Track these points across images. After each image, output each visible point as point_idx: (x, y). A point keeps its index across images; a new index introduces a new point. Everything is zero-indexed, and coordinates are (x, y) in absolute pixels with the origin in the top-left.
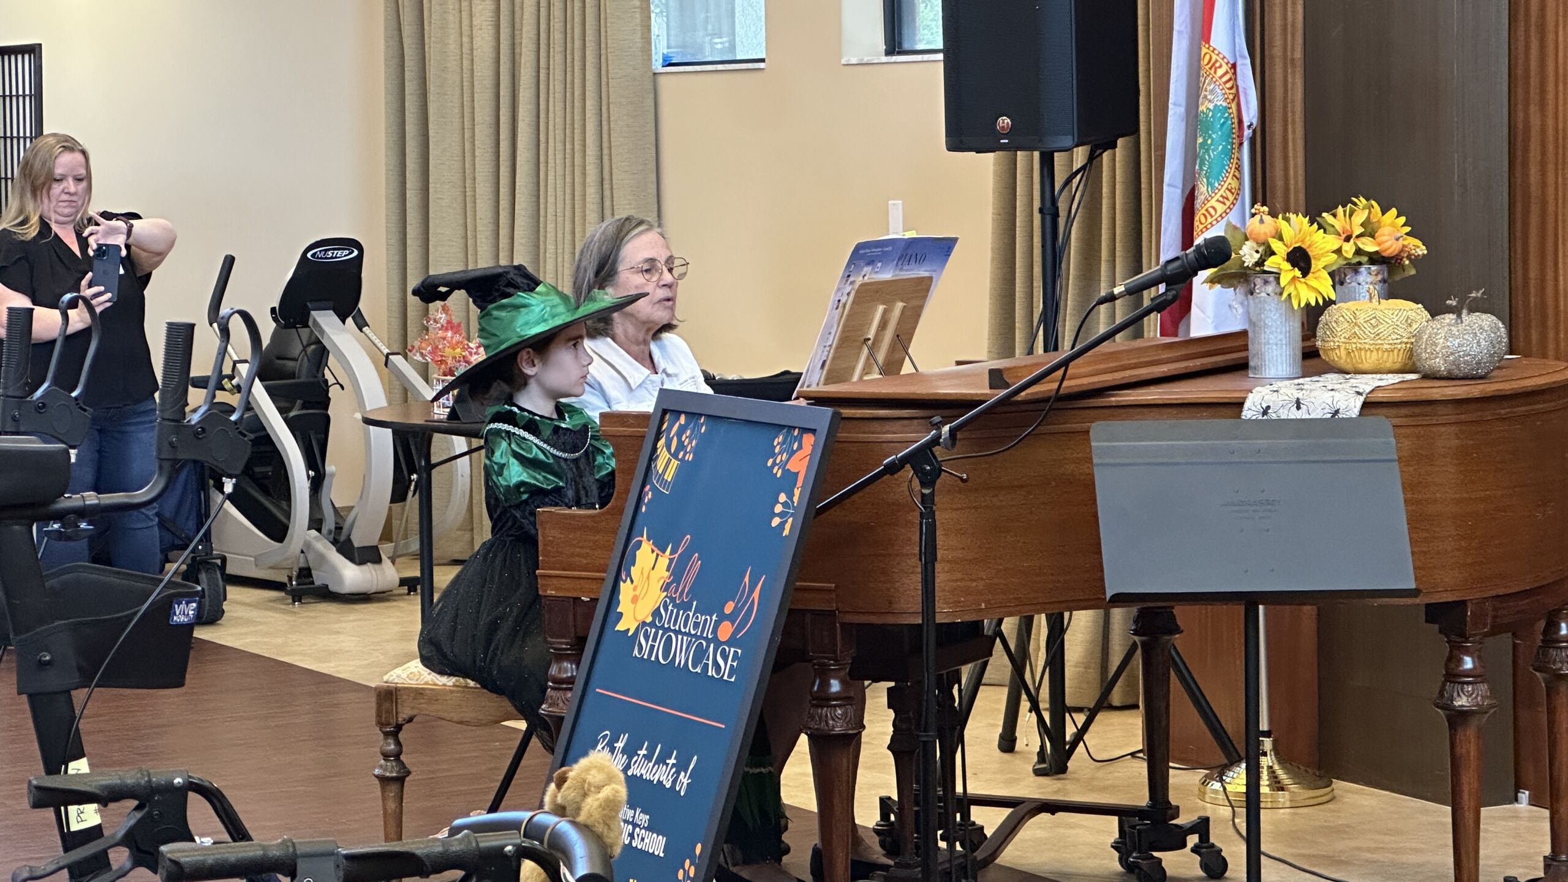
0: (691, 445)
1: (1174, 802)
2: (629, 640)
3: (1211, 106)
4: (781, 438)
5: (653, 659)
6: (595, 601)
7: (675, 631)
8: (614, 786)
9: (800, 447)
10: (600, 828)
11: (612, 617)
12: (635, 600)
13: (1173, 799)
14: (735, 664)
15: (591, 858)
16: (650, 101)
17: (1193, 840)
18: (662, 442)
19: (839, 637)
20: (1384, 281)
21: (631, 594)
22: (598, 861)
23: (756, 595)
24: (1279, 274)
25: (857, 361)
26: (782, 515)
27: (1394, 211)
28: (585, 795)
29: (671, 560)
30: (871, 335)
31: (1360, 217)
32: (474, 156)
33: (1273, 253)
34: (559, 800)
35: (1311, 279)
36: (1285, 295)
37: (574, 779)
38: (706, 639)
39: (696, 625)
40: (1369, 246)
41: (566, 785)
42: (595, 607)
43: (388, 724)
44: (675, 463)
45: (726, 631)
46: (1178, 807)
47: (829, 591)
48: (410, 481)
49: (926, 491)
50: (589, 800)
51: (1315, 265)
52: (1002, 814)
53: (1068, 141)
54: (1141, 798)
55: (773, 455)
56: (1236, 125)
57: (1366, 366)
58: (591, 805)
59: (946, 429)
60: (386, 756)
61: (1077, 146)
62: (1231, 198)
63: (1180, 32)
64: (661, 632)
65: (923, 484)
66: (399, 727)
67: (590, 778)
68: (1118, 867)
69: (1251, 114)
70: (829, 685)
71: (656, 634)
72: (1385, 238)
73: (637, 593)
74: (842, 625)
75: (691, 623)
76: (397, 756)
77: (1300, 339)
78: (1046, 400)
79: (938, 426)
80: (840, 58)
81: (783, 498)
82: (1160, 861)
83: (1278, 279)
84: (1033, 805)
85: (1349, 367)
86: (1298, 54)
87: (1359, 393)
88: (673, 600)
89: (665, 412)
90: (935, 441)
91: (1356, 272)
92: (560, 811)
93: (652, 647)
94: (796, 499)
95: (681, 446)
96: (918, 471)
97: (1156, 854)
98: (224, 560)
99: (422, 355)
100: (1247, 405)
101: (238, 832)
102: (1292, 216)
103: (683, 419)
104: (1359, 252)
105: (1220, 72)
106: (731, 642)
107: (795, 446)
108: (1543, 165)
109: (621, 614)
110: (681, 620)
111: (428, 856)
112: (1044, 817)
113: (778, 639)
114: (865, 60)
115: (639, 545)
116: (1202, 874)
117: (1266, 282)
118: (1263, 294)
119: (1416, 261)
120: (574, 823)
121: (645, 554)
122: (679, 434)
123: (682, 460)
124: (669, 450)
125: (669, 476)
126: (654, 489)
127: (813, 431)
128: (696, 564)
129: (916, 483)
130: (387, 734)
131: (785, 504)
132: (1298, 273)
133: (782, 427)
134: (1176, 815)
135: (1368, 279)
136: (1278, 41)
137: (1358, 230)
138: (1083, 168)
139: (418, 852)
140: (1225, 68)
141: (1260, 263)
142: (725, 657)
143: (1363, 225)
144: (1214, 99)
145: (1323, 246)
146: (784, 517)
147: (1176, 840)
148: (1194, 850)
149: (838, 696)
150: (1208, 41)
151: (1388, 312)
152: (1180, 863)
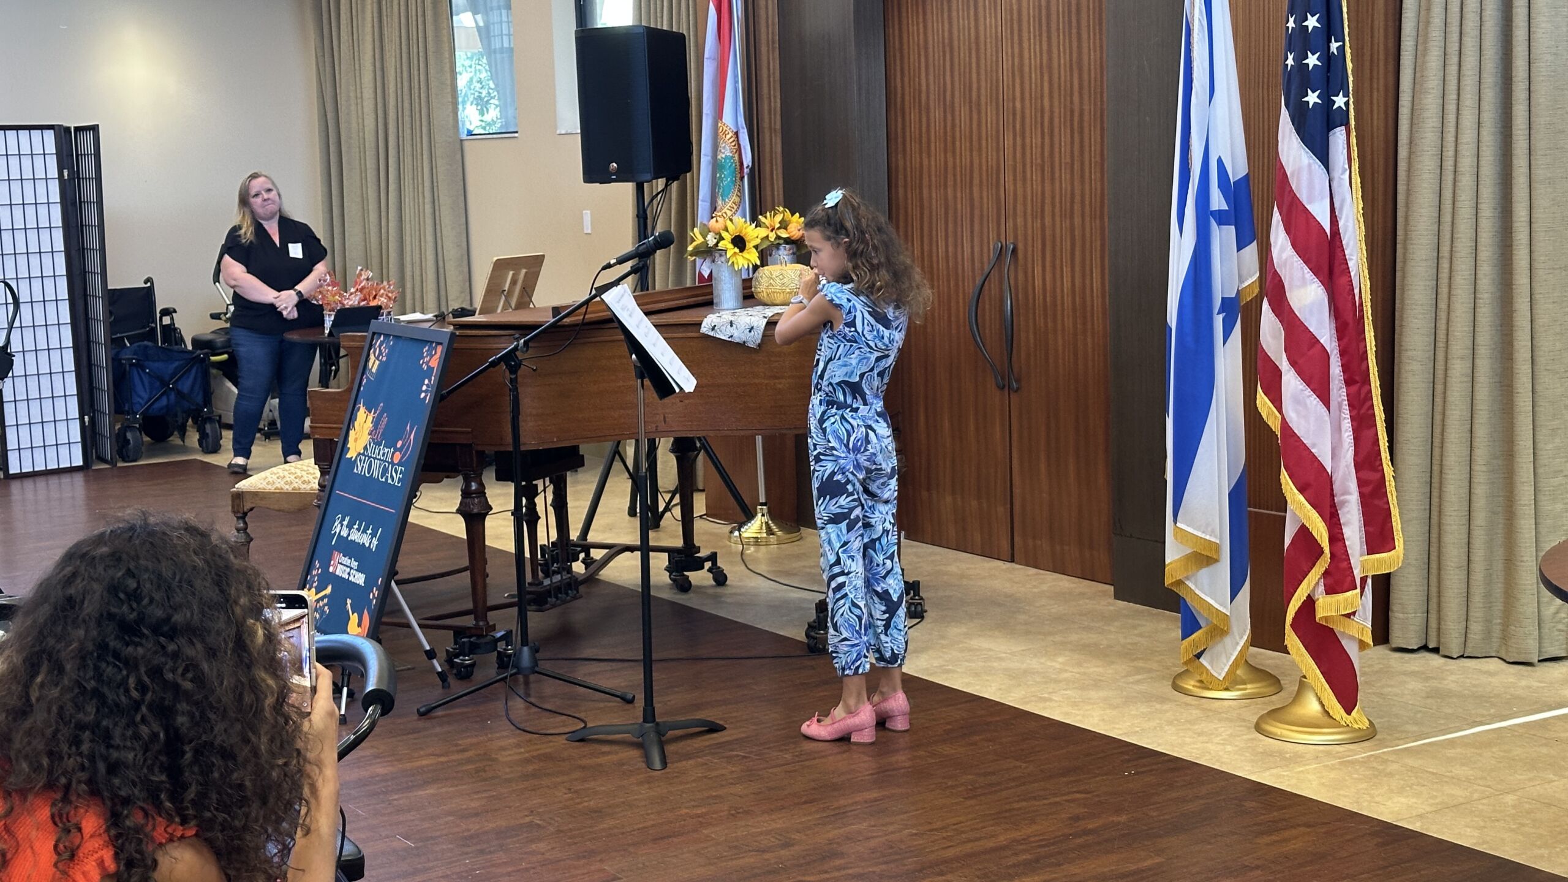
0: (385, 351)
1: (697, 545)
2: (352, 463)
3: (723, 156)
4: (427, 348)
5: (363, 473)
7: (373, 458)
9: (436, 353)
11: (345, 449)
12: (356, 440)
13: (697, 543)
14: (400, 476)
16: (459, 156)
17: (708, 565)
18: (372, 350)
19: (475, 459)
20: (794, 253)
21: (355, 436)
23: (412, 437)
24: (726, 251)
25: (499, 302)
26: (426, 391)
27: (797, 215)
29: (373, 418)
30: (506, 288)
31: (779, 217)
33: (723, 239)
35: (745, 254)
36: (730, 263)
38: (388, 462)
39: (384, 454)
40: (784, 234)
43: (239, 512)
44: (377, 362)
45: (397, 457)
46: (699, 547)
47: (468, 433)
48: (331, 371)
49: (513, 377)
51: (750, 245)
52: (605, 551)
53: (648, 177)
54: (679, 543)
55: (423, 358)
56: (738, 167)
57: (778, 302)
59: (522, 341)
60: (238, 530)
61: (657, 178)
63: (707, 114)
64: (367, 458)
65: (511, 373)
66: (245, 514)
68: (670, 581)
69: (747, 160)
70: (471, 486)
71: (365, 459)
72: (793, 229)
73: (357, 436)
75: (381, 453)
76: (245, 529)
77: (741, 287)
79: (518, 340)
80: (556, 128)
81: (426, 382)
82: (688, 577)
83: (726, 254)
84: (619, 548)
85: (769, 303)
86: (778, 126)
87: (765, 317)
88: (373, 440)
89: (375, 333)
90: (516, 348)
91: (778, 249)
93: (363, 467)
94: (432, 382)
95: (381, 353)
96: (508, 365)
97: (686, 573)
98: (220, 417)
100: (703, 326)
103: (382, 338)
104: (778, 237)
105: (728, 137)
106: (399, 464)
107: (434, 352)
109: (349, 449)
110: (377, 451)
112: (628, 554)
114: (569, 132)
115: (359, 408)
116: (714, 583)
117: (721, 255)
118: (719, 262)
121: (362, 414)
122: (381, 346)
123: (381, 361)
124: (375, 355)
125: (374, 370)
126: (367, 378)
127: (441, 344)
128: (384, 420)
129: (508, 372)
130: (238, 518)
131: (427, 385)
132: (737, 250)
133: (428, 341)
134: (699, 552)
135: (784, 253)
136: (766, 120)
137: (778, 225)
138: (663, 190)
140: (731, 134)
141: (717, 245)
142: (396, 472)
143: (780, 223)
144: (726, 151)
145: (754, 234)
146: (426, 392)
147: (698, 565)
148: (708, 571)
149: (475, 492)
150: (721, 119)
151: (789, 272)
152: (700, 577)
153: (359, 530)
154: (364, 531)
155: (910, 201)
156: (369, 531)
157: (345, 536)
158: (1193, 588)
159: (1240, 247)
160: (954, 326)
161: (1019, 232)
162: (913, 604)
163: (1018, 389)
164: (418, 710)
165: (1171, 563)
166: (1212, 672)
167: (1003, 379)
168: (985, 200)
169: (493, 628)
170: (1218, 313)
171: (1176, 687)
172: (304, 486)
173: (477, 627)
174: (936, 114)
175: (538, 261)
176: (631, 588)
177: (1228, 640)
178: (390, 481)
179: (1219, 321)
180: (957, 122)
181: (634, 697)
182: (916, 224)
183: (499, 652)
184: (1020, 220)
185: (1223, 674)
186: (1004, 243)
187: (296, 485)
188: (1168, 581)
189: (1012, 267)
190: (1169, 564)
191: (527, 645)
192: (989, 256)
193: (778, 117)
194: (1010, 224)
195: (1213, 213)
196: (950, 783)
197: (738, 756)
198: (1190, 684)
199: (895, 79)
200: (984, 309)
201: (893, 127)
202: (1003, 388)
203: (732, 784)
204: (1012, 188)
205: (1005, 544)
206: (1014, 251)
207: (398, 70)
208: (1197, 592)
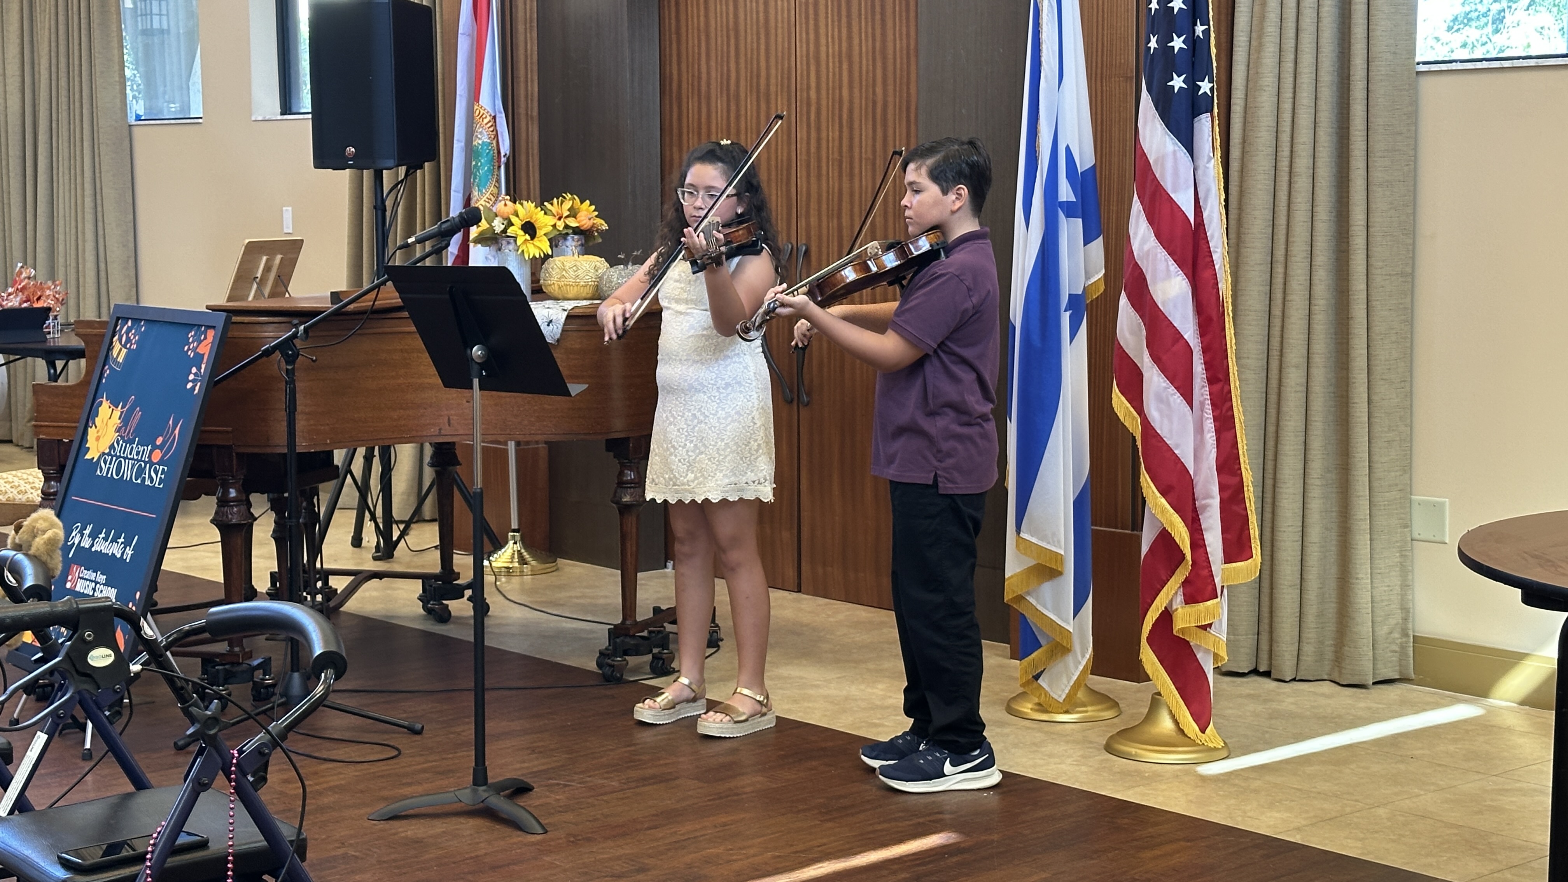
0: (135, 339)
1: (455, 572)
2: (94, 465)
3: (480, 142)
4: (193, 333)
5: (109, 475)
6: (71, 441)
7: (123, 457)
8: (54, 530)
9: (205, 338)
10: (44, 558)
11: (82, 450)
12: (98, 439)
13: (456, 569)
14: (163, 476)
15: (36, 576)
16: (127, 143)
17: (468, 593)
18: (116, 337)
19: (235, 462)
20: (582, 245)
21: (96, 435)
22: (41, 577)
23: (177, 432)
24: (516, 238)
25: (250, 289)
26: (193, 381)
27: (588, 202)
28: (35, 537)
29: (122, 413)
30: (259, 275)
31: (567, 205)
32: (9, 177)
33: (513, 225)
34: (17, 541)
35: (536, 241)
36: (520, 251)
37: (27, 526)
38: (144, 461)
39: (138, 453)
40: (573, 223)
41: (21, 530)
42: (71, 446)
44: (124, 351)
45: (157, 456)
46: (459, 573)
47: (227, 432)
49: (290, 367)
50: (37, 539)
51: (540, 233)
52: (350, 578)
53: (391, 163)
54: (437, 569)
55: (189, 344)
56: (496, 154)
57: (570, 296)
58: (39, 542)
59: (302, 327)
61: (399, 166)
62: (493, 199)
64: (114, 458)
65: (287, 363)
67: (38, 525)
68: (422, 611)
69: (505, 147)
70: (229, 493)
71: (111, 460)
72: (582, 218)
73: (99, 434)
74: (237, 454)
75: (134, 452)
77: (530, 279)
78: (365, 312)
79: (296, 326)
80: (251, 116)
81: (194, 370)
82: (447, 606)
83: (515, 241)
84: (368, 574)
85: (560, 297)
86: (535, 113)
87: (565, 310)
88: (122, 438)
89: (118, 319)
90: (295, 336)
91: (566, 239)
92: (18, 548)
93: (109, 468)
94: (202, 371)
95: (128, 340)
96: (284, 354)
97: (445, 602)
102: (525, 203)
103: (130, 323)
104: (567, 227)
105: (486, 121)
106: (159, 464)
107: (202, 337)
109: (89, 448)
110: (128, 450)
112: (375, 582)
113: (191, 459)
114: (267, 118)
115: (101, 403)
116: (475, 613)
117: (509, 243)
118: (507, 251)
119: (602, 233)
120: (26, 555)
121: (105, 408)
122: (127, 333)
123: (129, 349)
124: (120, 342)
125: (120, 360)
126: (111, 368)
127: (214, 327)
128: (138, 414)
129: (283, 363)
131: (195, 374)
132: (528, 237)
133: (195, 325)
134: (457, 578)
135: (572, 243)
136: (523, 105)
137: (566, 213)
138: (404, 179)
140: (488, 118)
141: (504, 231)
142: (156, 473)
143: (569, 210)
144: (482, 138)
145: (545, 222)
146: (195, 382)
147: (458, 593)
148: (468, 599)
149: (234, 500)
150: (478, 102)
151: (584, 263)
152: (460, 607)
153: (106, 539)
154: (115, 540)
156: (121, 540)
157: (87, 546)
158: (1034, 602)
159: (1087, 241)
161: (813, 233)
163: (807, 404)
165: (1012, 577)
166: (1051, 694)
167: (791, 391)
169: (249, 655)
170: (1065, 311)
171: (1010, 711)
172: (20, 496)
173: (231, 653)
174: (719, 104)
175: (295, 246)
176: (380, 619)
177: (1070, 659)
178: (147, 482)
179: (1066, 318)
180: (743, 112)
181: (423, 727)
183: (255, 683)
184: (813, 220)
185: (1064, 697)
186: (795, 246)
187: (11, 495)
188: (1008, 597)
189: (804, 270)
190: (1009, 578)
191: (298, 671)
193: (536, 104)
194: (802, 223)
195: (1061, 205)
196: (801, 807)
197: (558, 784)
198: (1027, 708)
199: (670, 65)
201: (668, 117)
202: (792, 401)
203: (560, 812)
204: (805, 185)
205: (790, 573)
206: (807, 252)
207: (53, 44)
208: (1039, 608)
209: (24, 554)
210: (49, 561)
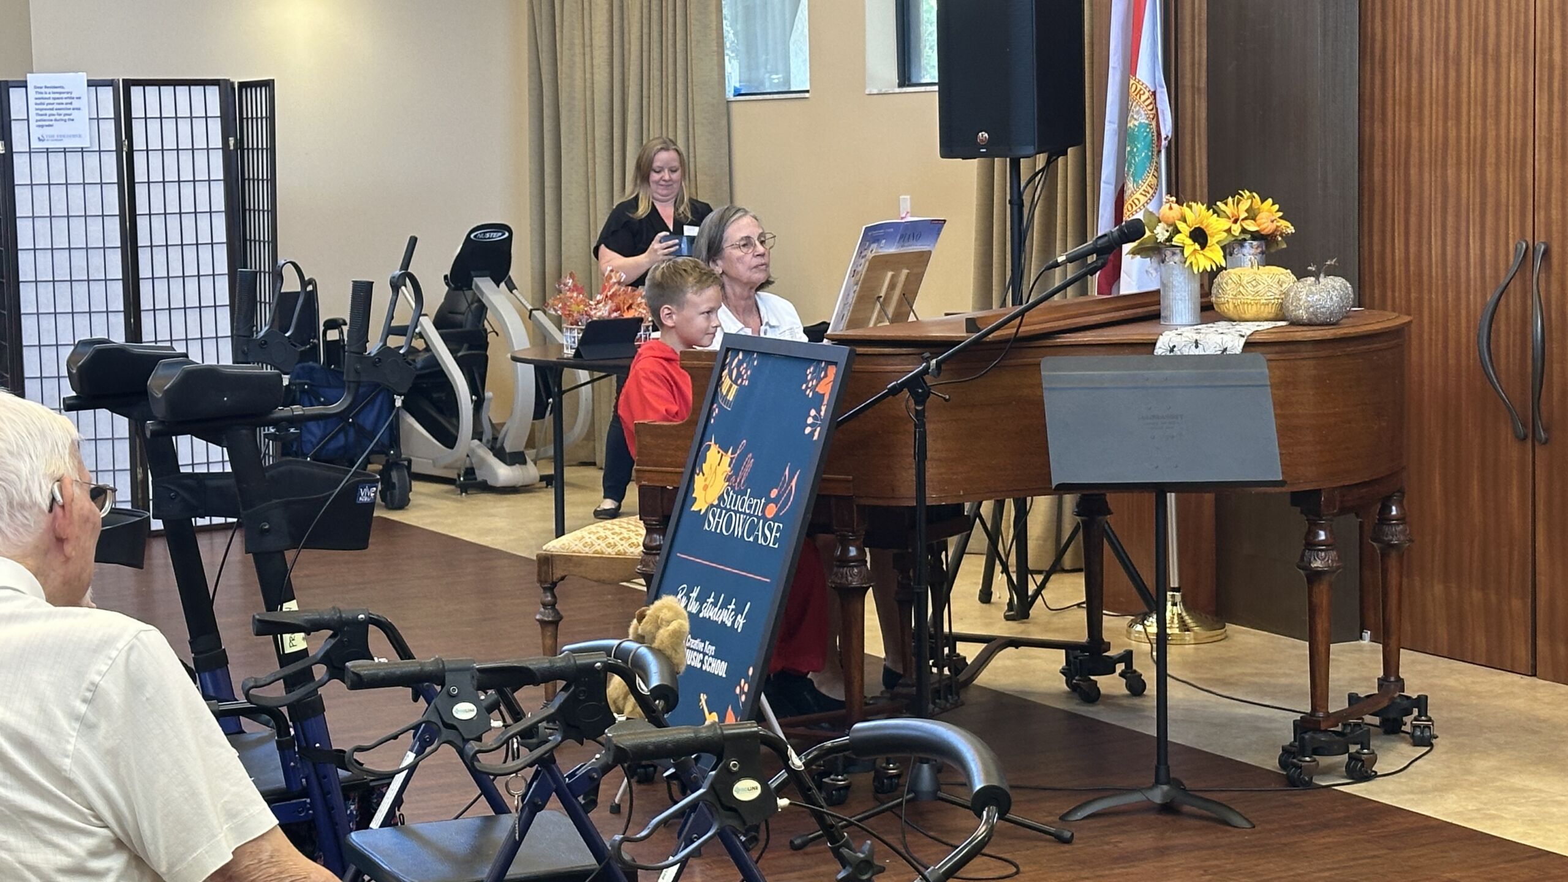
0: (746, 373)
1: (1106, 640)
2: (701, 518)
3: (1136, 123)
4: (812, 369)
5: (718, 531)
6: (676, 489)
7: (733, 511)
8: (679, 620)
9: (826, 376)
10: (669, 652)
11: (688, 500)
12: (705, 488)
13: (1106, 637)
14: (778, 535)
15: (661, 674)
16: (724, 122)
17: (1120, 667)
18: (726, 372)
19: (855, 515)
20: (1262, 253)
21: (703, 484)
22: (666, 675)
23: (793, 484)
24: (1183, 247)
25: (872, 312)
26: (812, 425)
27: (1270, 201)
28: (658, 628)
29: (732, 459)
30: (882, 294)
31: (1245, 205)
33: (1179, 232)
34: (640, 631)
35: (1207, 251)
36: (1188, 263)
37: (651, 616)
38: (757, 516)
39: (750, 507)
40: (1252, 227)
41: (644, 620)
42: (676, 494)
43: (546, 582)
44: (735, 387)
45: (771, 510)
46: (1109, 643)
47: (847, 481)
48: (548, 404)
49: (919, 408)
50: (661, 631)
51: (1211, 241)
52: (980, 647)
53: (1030, 150)
54: (1083, 637)
55: (807, 382)
56: (1155, 137)
57: (1248, 316)
58: (663, 634)
59: (934, 361)
60: (545, 605)
61: (1039, 153)
62: (1151, 192)
63: (1114, 68)
64: (724, 512)
65: (917, 403)
66: (554, 584)
67: (662, 615)
68: (1065, 687)
69: (1167, 129)
70: (848, 551)
71: (721, 513)
72: (1264, 221)
73: (707, 483)
74: (857, 506)
75: (746, 505)
76: (553, 605)
77: (1199, 296)
78: (1007, 341)
79: (928, 360)
80: (865, 88)
81: (813, 412)
82: (1096, 682)
83: (1182, 252)
84: (1003, 641)
85: (1236, 317)
86: (1203, 84)
87: (1242, 336)
88: (733, 488)
89: (728, 350)
90: (925, 371)
91: (1242, 246)
92: (640, 639)
93: (718, 522)
94: (822, 413)
95: (739, 375)
96: (914, 393)
97: (1092, 678)
98: (410, 462)
99: (556, 311)
100: (1158, 345)
101: (404, 652)
102: (1194, 204)
103: (741, 356)
104: (1244, 231)
105: (1144, 98)
106: (774, 520)
107: (823, 375)
108: (1384, 166)
109: (695, 498)
110: (739, 503)
111: (538, 670)
112: (1011, 650)
113: (810, 516)
115: (708, 448)
116: (1127, 692)
117: (1174, 254)
118: (1172, 263)
119: (1287, 238)
120: (650, 648)
121: (713, 453)
122: (738, 366)
123: (740, 385)
124: (731, 378)
125: (730, 397)
126: (720, 407)
127: (835, 364)
128: (750, 462)
129: (912, 403)
130: (545, 590)
131: (815, 417)
132: (1197, 246)
133: (814, 360)
134: (1108, 649)
135: (1250, 252)
136: (1188, 76)
137: (1244, 215)
138: (1042, 170)
139: (531, 667)
140: (1147, 94)
141: (1170, 239)
142: (771, 530)
143: (1247, 211)
144: (1139, 118)
145: (1217, 227)
146: (814, 426)
147: (1108, 667)
148: (1121, 675)
149: (854, 559)
150: (1135, 75)
151: (1265, 276)
152: (1111, 684)
153: (715, 604)
154: (724, 606)
155: (1389, 184)
156: (732, 607)
157: (694, 611)
160: (1451, 355)
161: (1554, 228)
162: (1419, 726)
163: (1547, 440)
164: (791, 842)
167: (1524, 425)
168: (1503, 185)
174: (1434, 70)
175: (923, 259)
176: (1016, 694)
180: (1465, 79)
181: (1073, 834)
182: (1399, 217)
184: (1555, 213)
186: (1531, 244)
189: (1543, 276)
192: (1507, 261)
193: (1204, 74)
194: (1541, 216)
199: (1373, 22)
200: (1498, 330)
201: (1368, 86)
202: (1525, 438)
204: (1544, 170)
205: (1523, 653)
206: (1547, 253)
209: (647, 647)
210: (674, 655)
